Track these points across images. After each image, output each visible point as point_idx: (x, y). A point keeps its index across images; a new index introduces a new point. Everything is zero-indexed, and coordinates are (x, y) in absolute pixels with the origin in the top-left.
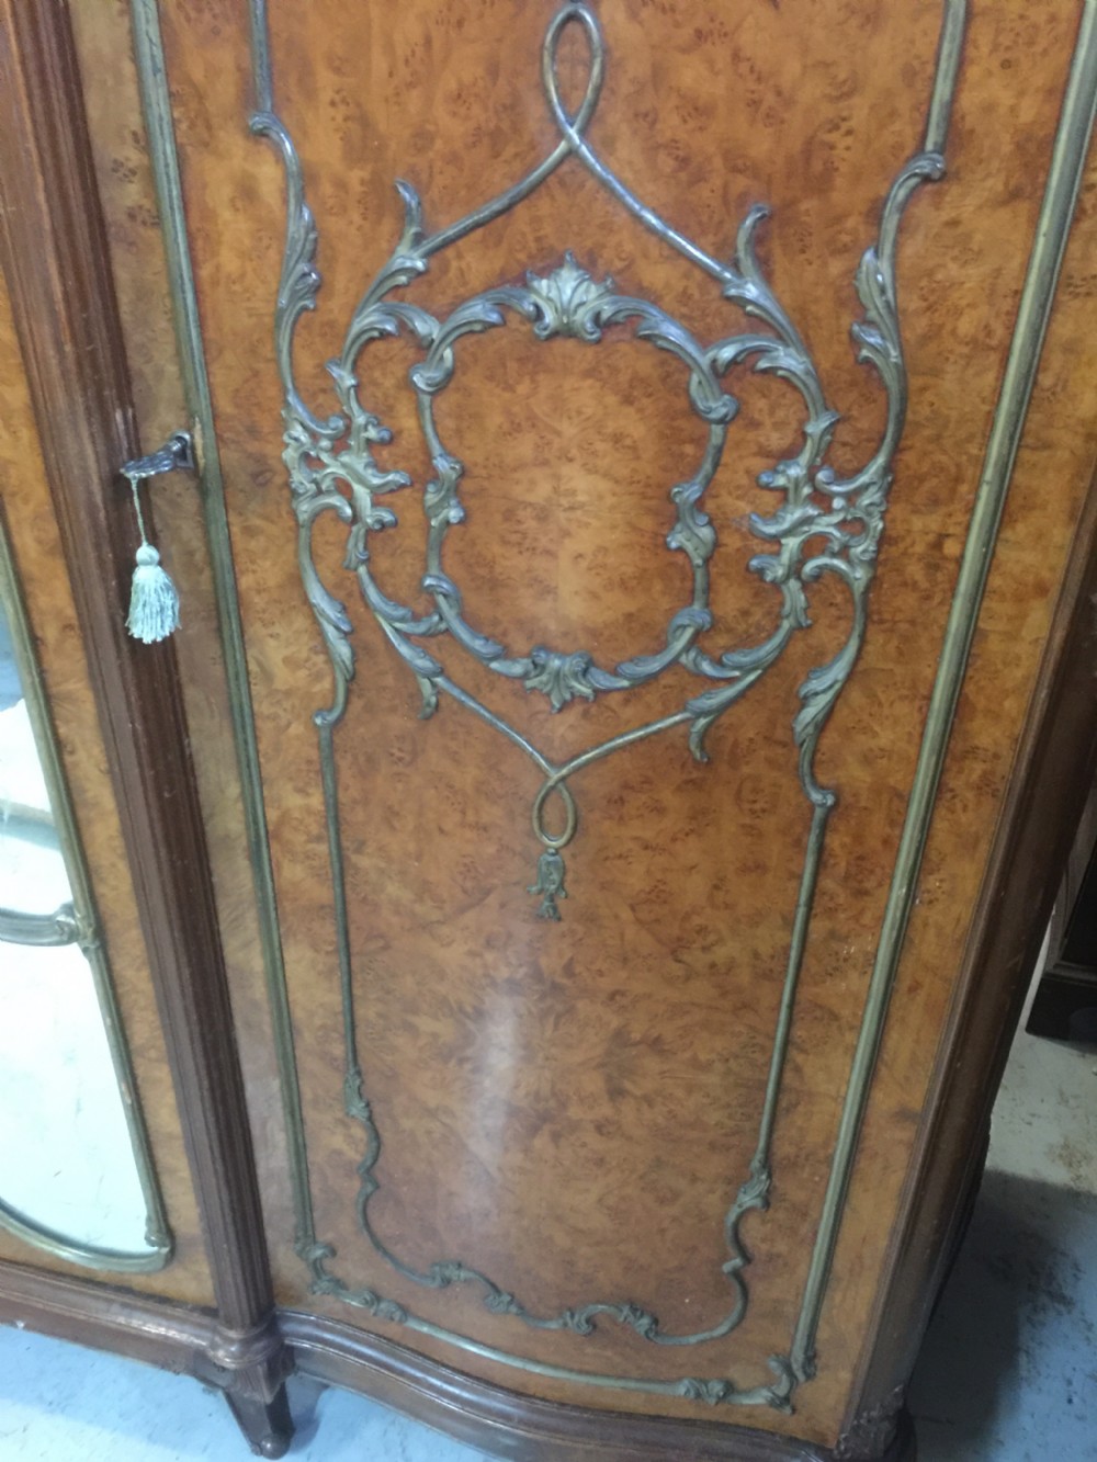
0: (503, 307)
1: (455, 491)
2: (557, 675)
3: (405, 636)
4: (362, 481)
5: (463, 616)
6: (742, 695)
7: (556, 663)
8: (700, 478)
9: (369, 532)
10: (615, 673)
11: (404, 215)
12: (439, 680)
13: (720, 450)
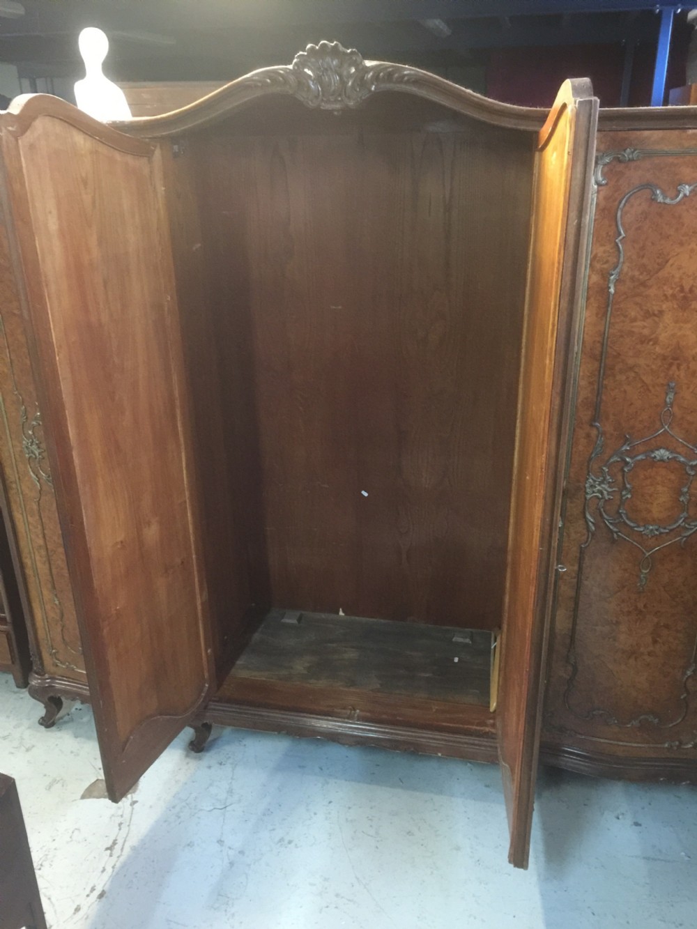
0: (646, 456)
1: (630, 492)
2: (652, 530)
3: (611, 524)
4: (606, 490)
5: (628, 519)
6: (694, 532)
7: (651, 527)
8: (687, 486)
9: (606, 500)
10: (665, 528)
11: (627, 440)
12: (619, 534)
13: (692, 481)
